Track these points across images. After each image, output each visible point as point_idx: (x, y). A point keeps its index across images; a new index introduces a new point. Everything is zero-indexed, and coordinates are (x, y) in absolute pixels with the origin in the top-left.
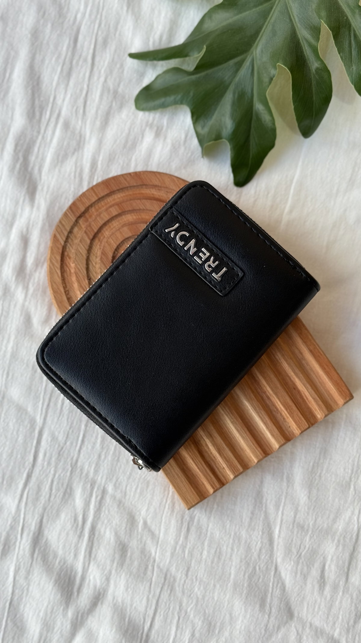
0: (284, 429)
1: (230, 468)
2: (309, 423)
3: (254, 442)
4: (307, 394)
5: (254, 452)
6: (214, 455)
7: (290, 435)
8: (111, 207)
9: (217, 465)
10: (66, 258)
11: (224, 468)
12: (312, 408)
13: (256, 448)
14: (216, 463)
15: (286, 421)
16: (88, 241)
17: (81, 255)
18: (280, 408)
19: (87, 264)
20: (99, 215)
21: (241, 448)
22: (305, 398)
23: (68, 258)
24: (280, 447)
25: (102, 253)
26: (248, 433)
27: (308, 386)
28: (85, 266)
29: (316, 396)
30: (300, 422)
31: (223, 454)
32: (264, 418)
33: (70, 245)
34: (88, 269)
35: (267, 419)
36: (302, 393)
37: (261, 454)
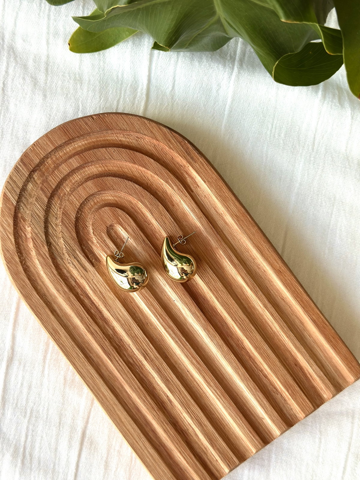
0: (285, 412)
1: (224, 461)
2: (314, 405)
3: (251, 430)
4: (311, 370)
5: (251, 441)
6: (205, 446)
7: (292, 419)
8: (70, 157)
9: (209, 457)
10: (20, 221)
11: (217, 460)
12: (318, 387)
13: (254, 436)
14: (208, 455)
15: (287, 403)
16: (46, 200)
17: (37, 217)
18: (280, 388)
19: (46, 228)
20: (57, 167)
21: (236, 437)
22: (309, 376)
23: (22, 220)
24: (282, 434)
25: (63, 213)
26: (243, 419)
27: (312, 361)
28: (43, 229)
29: (322, 373)
30: (304, 404)
31: (216, 446)
32: (262, 401)
33: (25, 205)
34: (47, 233)
35: (265, 402)
36: (305, 370)
37: (260, 443)
